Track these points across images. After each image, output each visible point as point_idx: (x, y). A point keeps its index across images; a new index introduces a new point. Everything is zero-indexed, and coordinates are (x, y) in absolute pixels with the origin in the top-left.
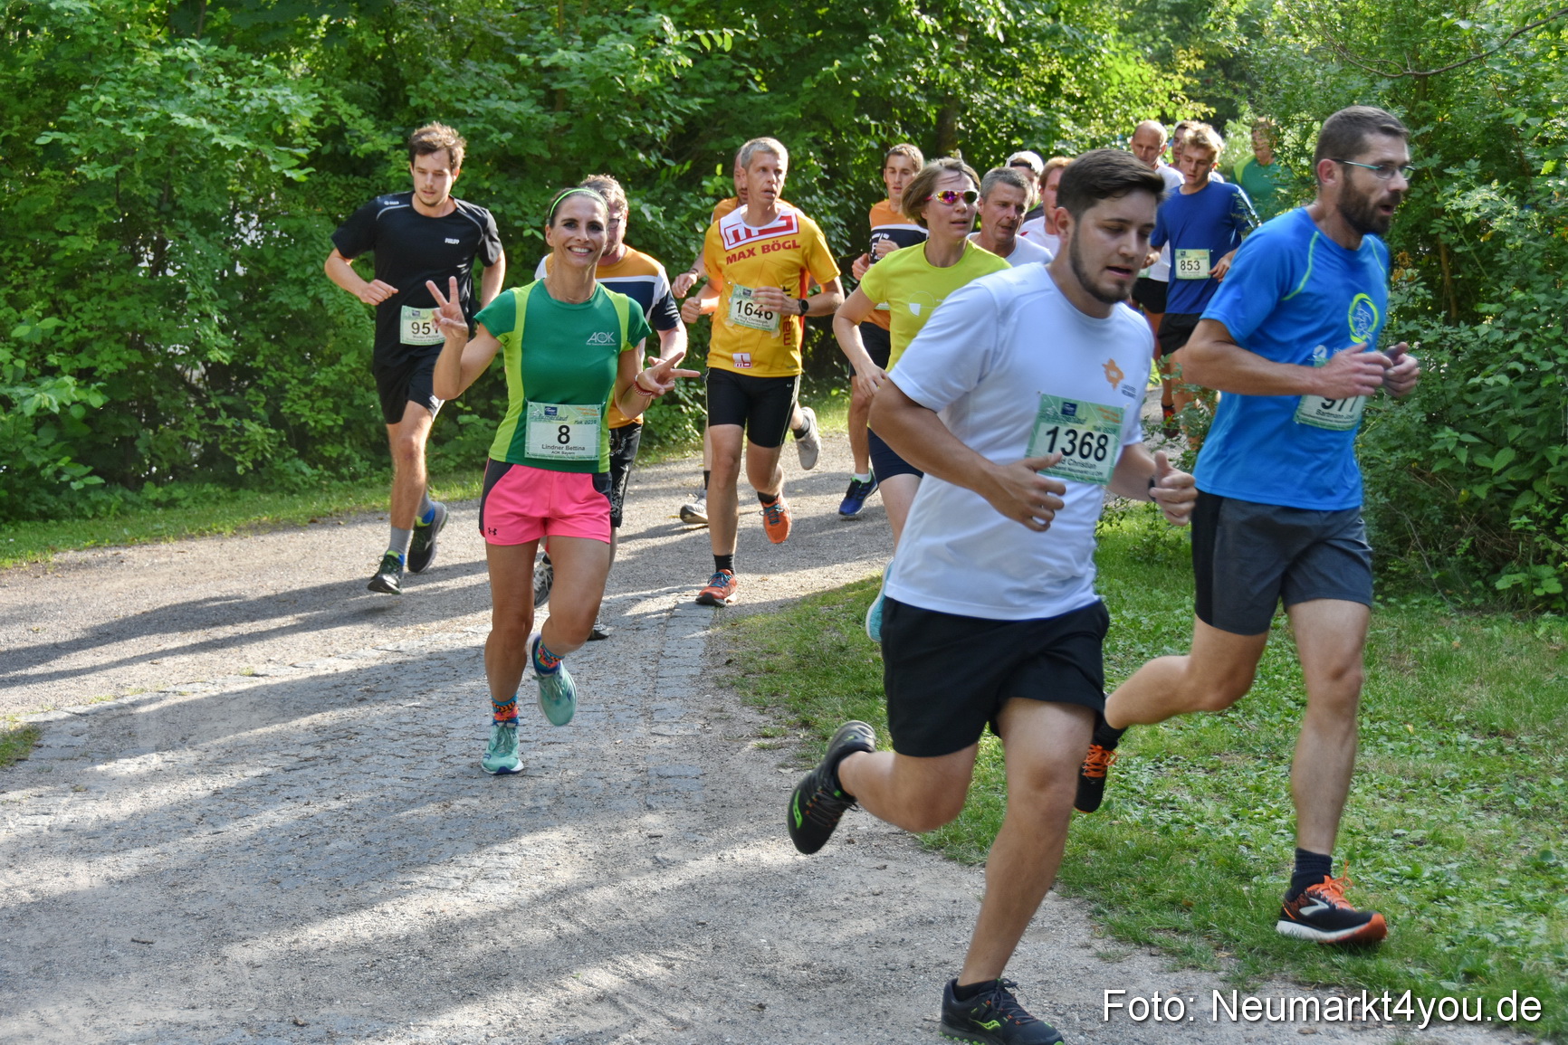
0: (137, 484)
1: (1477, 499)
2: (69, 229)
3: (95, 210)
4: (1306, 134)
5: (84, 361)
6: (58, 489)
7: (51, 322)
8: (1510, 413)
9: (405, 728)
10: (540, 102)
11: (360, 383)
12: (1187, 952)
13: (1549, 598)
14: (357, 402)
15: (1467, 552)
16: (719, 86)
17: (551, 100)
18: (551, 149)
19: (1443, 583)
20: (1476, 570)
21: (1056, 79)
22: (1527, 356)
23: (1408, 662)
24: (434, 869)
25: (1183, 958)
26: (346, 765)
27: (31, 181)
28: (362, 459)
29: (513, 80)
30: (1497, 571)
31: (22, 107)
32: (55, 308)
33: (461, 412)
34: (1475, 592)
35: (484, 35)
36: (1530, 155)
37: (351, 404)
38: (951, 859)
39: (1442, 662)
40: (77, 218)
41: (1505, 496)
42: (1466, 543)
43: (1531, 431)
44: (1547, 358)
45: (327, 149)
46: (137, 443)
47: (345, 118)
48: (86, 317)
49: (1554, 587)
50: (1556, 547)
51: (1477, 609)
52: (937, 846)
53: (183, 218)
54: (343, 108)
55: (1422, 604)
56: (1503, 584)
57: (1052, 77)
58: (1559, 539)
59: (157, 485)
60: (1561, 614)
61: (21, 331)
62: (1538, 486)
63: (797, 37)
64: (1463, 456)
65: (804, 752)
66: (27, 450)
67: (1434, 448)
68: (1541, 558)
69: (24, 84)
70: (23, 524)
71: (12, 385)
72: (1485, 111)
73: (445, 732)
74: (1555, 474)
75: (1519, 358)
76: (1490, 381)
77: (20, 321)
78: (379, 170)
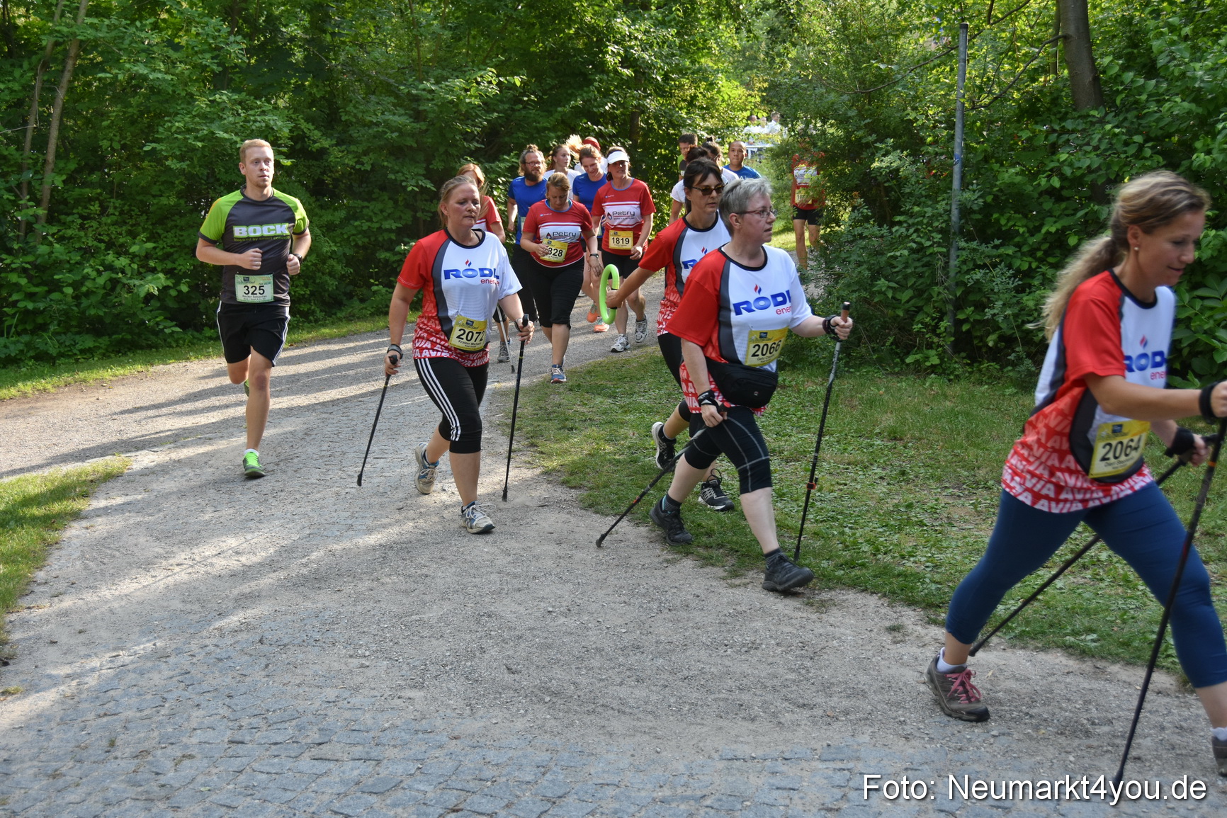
0: (199, 328)
1: (898, 316)
2: (159, 193)
3: (174, 183)
4: (807, 124)
5: (170, 265)
6: (156, 333)
7: (150, 245)
8: (909, 271)
9: (323, 453)
10: (411, 117)
11: (319, 271)
12: (711, 558)
13: (932, 366)
14: (318, 281)
15: (892, 344)
16: (506, 106)
17: (418, 116)
18: (417, 142)
19: (880, 361)
20: (897, 354)
21: (694, 97)
22: (918, 239)
23: (855, 403)
24: (327, 526)
25: (707, 561)
26: (290, 473)
27: (139, 168)
28: (321, 311)
29: (394, 105)
30: (908, 354)
31: (132, 129)
32: (153, 237)
33: (373, 284)
34: (896, 364)
35: (381, 83)
36: (922, 134)
37: (314, 282)
38: (597, 512)
39: (871, 402)
40: (162, 188)
41: (912, 315)
42: (891, 339)
43: (921, 280)
44: (929, 240)
45: (298, 146)
46: (200, 306)
47: (305, 130)
48: (169, 241)
49: (936, 361)
50: (936, 340)
51: (897, 373)
52: (591, 506)
53: (220, 185)
54: (304, 125)
55: (867, 372)
56: (909, 360)
57: (691, 97)
58: (938, 336)
59: (211, 328)
60: (940, 374)
61: (134, 249)
62: (926, 309)
63: (549, 81)
64: (890, 296)
65: (530, 459)
66: (139, 313)
67: (875, 289)
68: (930, 346)
69: (132, 116)
70: (140, 352)
71: (131, 278)
72: (898, 111)
73: (344, 453)
74: (935, 302)
75: (915, 242)
76: (898, 254)
77: (134, 243)
78: (325, 157)
